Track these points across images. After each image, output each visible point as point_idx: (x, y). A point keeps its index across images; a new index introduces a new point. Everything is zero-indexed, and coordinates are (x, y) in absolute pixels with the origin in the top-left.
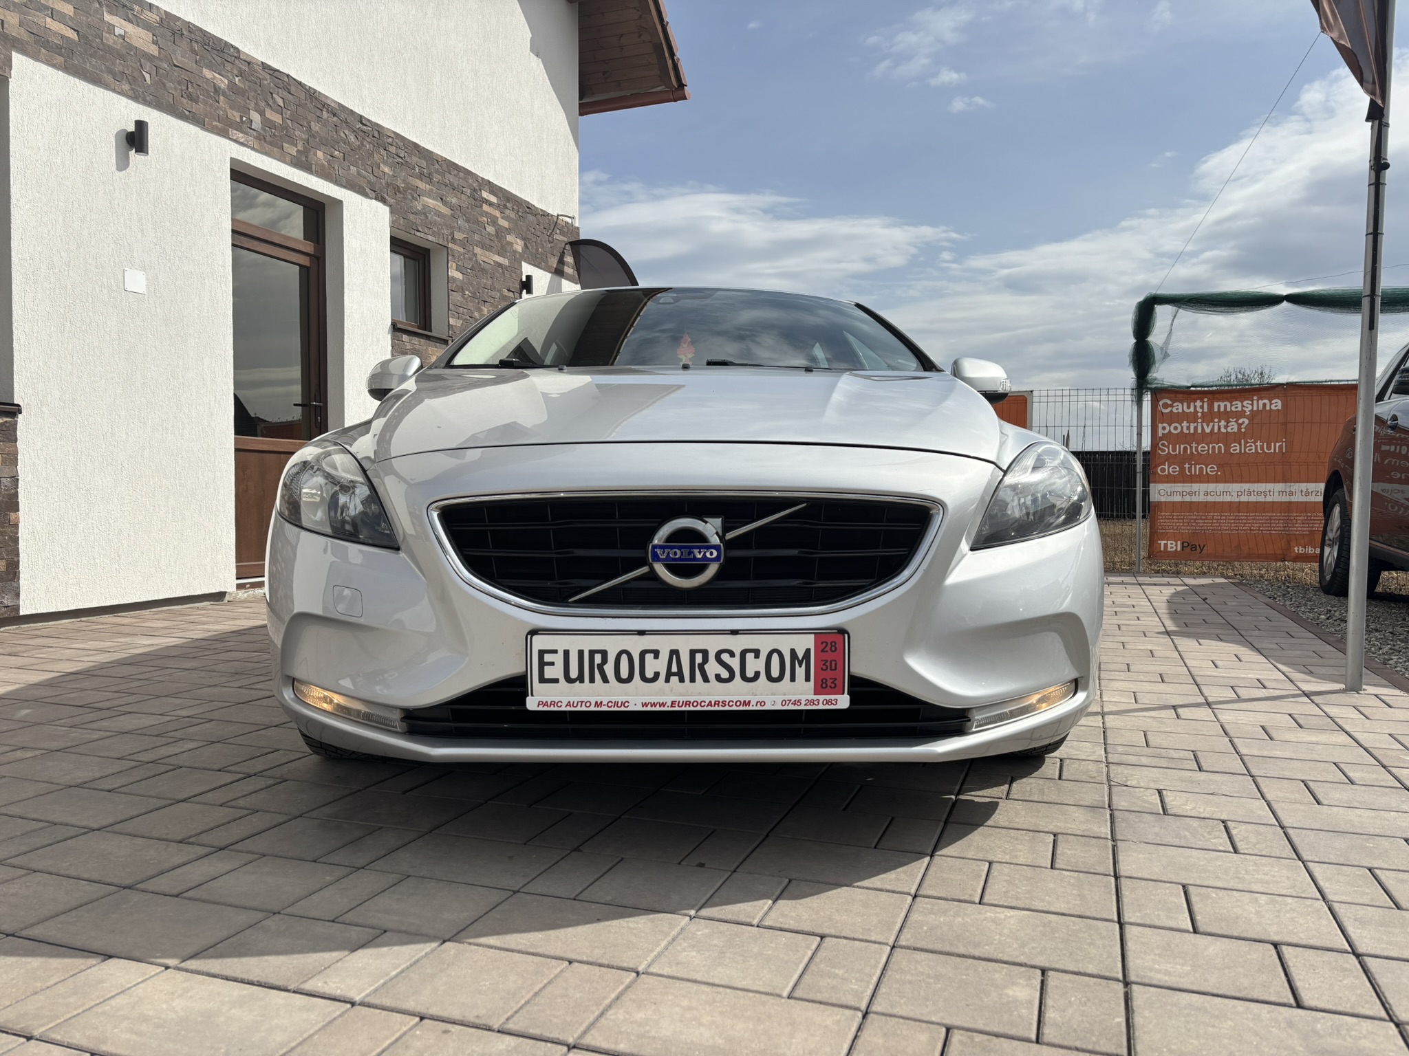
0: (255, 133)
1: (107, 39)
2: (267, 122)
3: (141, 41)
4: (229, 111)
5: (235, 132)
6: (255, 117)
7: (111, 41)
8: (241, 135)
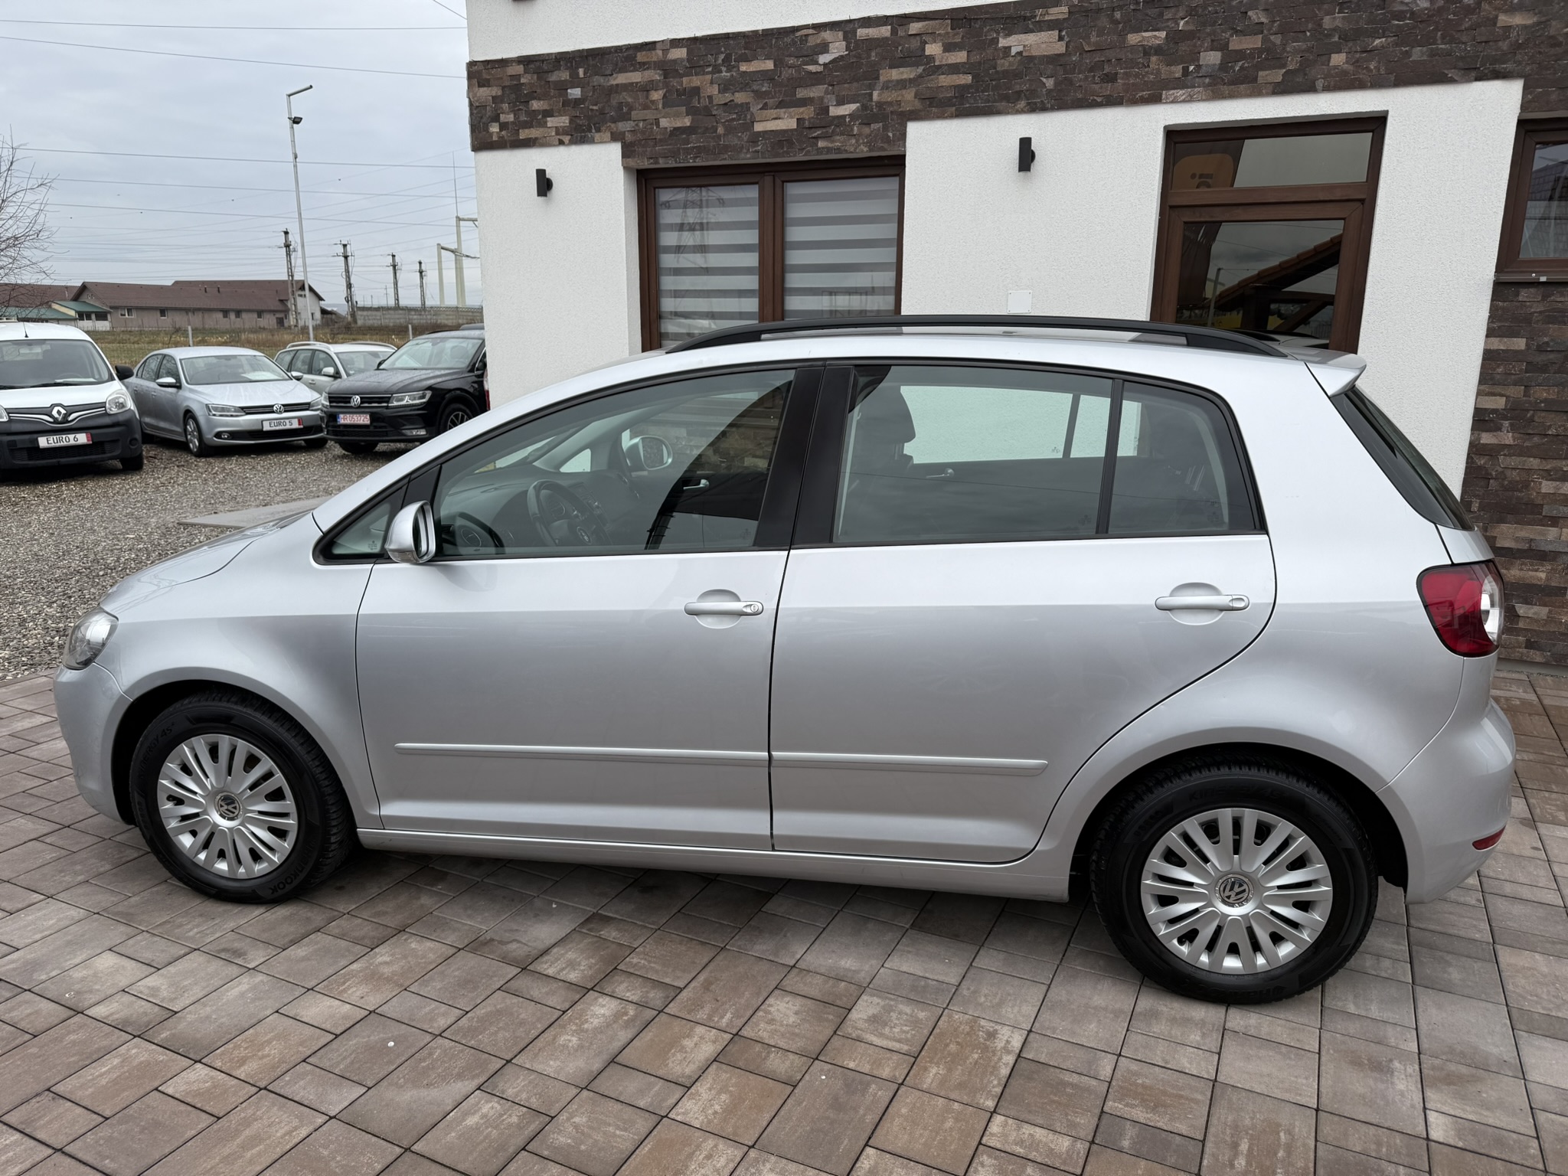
0: (1207, 80)
1: (1003, 65)
2: (1231, 57)
3: (1044, 46)
4: (1164, 69)
5: (1171, 92)
6: (1211, 58)
7: (1007, 64)
8: (1181, 92)
